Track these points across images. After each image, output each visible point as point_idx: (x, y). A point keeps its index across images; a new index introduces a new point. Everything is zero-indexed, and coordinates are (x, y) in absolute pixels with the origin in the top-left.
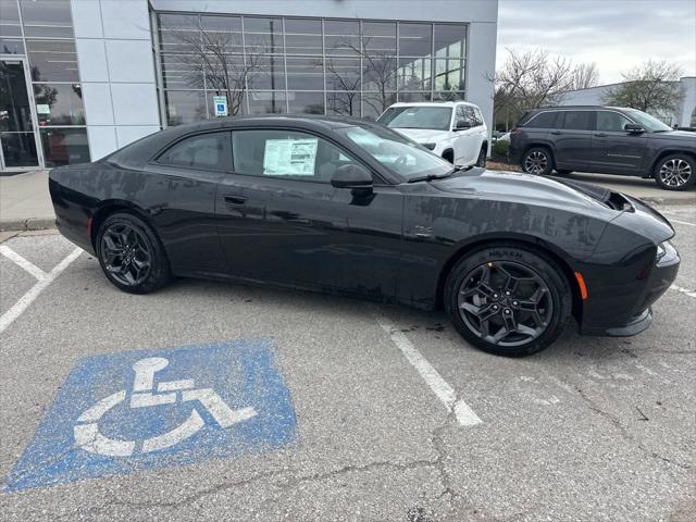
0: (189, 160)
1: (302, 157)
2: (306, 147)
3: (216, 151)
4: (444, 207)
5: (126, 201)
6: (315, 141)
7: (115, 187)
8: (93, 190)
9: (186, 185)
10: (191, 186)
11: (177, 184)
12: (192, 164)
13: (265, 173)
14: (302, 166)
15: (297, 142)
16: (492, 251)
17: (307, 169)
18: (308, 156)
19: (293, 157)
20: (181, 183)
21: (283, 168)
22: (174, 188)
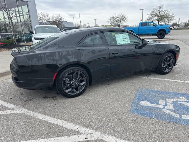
0: (92, 43)
1: (125, 38)
2: (126, 36)
3: (101, 39)
4: (159, 46)
5: (77, 62)
6: (127, 34)
7: (69, 57)
8: (57, 60)
9: (99, 52)
10: (101, 51)
11: (95, 52)
12: (94, 45)
13: (117, 44)
14: (127, 41)
15: (123, 34)
16: (167, 53)
17: (128, 41)
18: (127, 38)
19: (123, 39)
20: (97, 51)
21: (122, 42)
22: (95, 53)
